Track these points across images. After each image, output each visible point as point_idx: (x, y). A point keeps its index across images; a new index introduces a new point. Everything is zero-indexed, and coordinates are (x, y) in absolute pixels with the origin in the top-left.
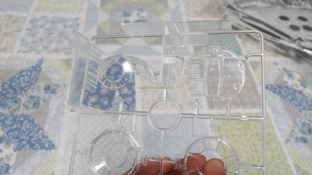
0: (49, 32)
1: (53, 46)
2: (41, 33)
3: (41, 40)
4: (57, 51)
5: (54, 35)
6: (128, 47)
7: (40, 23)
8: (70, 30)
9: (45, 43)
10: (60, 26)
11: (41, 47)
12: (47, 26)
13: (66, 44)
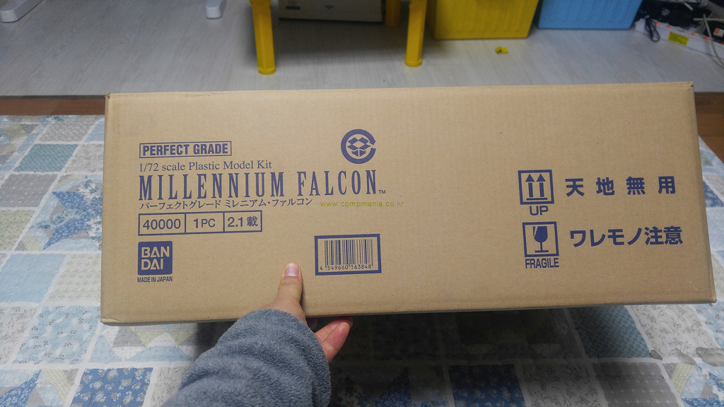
0: (59, 330)
1: (58, 352)
2: (49, 332)
3: (46, 343)
4: (61, 358)
5: (64, 335)
6: (150, 349)
7: (51, 317)
8: (86, 326)
9: (49, 347)
10: (75, 321)
11: (44, 353)
12: (58, 321)
13: (76, 347)
